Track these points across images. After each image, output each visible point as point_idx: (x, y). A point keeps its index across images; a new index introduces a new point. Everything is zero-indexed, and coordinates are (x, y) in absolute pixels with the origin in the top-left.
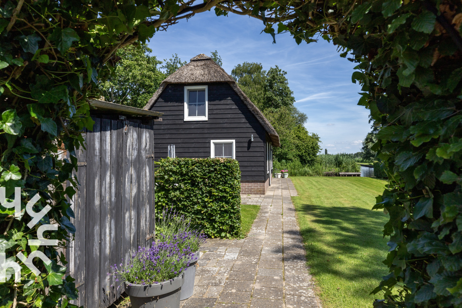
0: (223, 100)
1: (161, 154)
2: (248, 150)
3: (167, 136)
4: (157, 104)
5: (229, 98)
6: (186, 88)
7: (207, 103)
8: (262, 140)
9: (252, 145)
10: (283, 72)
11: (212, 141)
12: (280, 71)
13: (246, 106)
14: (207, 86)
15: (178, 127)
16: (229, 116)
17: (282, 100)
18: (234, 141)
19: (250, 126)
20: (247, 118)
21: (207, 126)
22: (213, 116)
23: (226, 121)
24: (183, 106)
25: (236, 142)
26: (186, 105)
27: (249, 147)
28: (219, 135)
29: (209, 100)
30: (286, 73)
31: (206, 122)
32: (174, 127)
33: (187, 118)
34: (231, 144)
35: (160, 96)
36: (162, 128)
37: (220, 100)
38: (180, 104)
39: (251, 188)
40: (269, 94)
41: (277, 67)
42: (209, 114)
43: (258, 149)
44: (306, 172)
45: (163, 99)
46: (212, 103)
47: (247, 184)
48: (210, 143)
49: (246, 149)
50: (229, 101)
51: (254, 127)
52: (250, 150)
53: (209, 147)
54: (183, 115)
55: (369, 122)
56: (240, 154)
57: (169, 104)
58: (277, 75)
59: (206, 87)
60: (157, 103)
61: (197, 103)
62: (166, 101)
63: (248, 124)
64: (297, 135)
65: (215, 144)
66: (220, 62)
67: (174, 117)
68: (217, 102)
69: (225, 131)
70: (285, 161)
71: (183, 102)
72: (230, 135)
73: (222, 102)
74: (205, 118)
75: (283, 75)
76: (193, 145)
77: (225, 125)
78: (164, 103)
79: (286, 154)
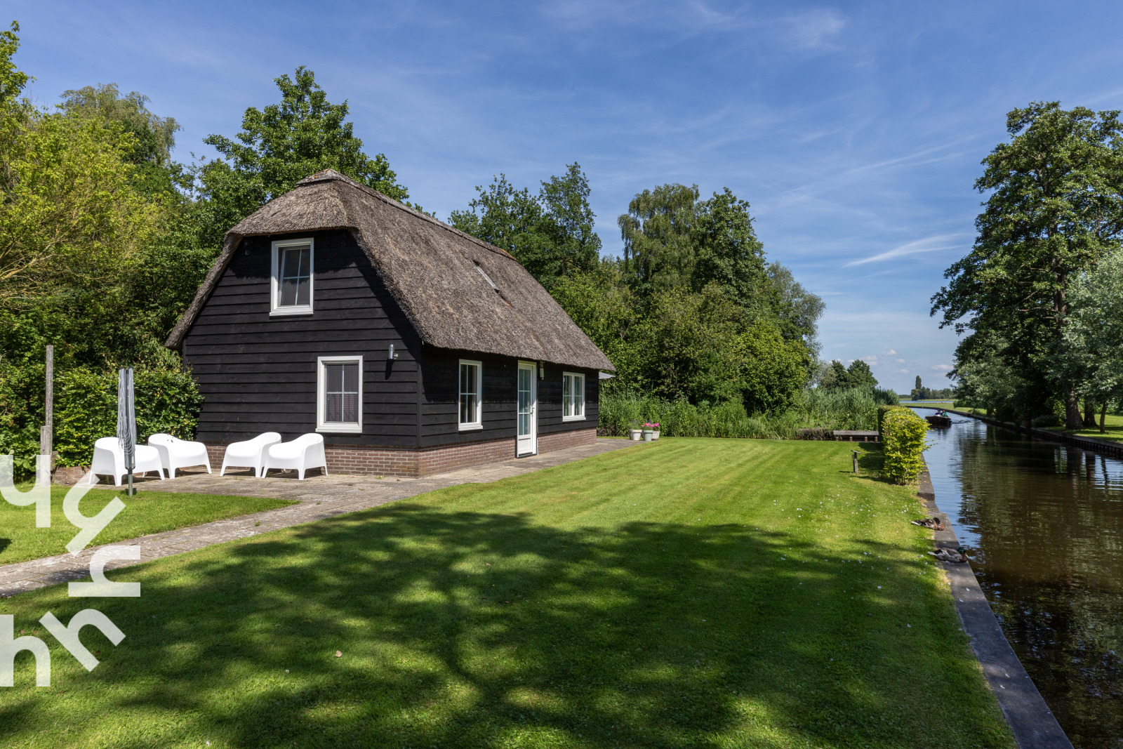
0: (341, 269)
1: (230, 386)
2: (386, 379)
3: (241, 349)
4: (225, 282)
5: (354, 265)
6: (276, 246)
7: (312, 276)
8: (414, 357)
9: (394, 368)
10: (740, 203)
11: (320, 359)
12: (733, 200)
13: (380, 280)
14: (313, 239)
15: (260, 328)
16: (353, 304)
17: (734, 266)
18: (360, 358)
19: (392, 326)
20: (384, 308)
21: (312, 326)
22: (322, 305)
23: (347, 314)
24: (269, 283)
25: (365, 361)
26: (275, 283)
27: (388, 372)
28: (334, 347)
29: (316, 271)
30: (747, 204)
31: (309, 319)
32: (253, 329)
33: (276, 309)
34: (356, 364)
35: (228, 265)
36: (233, 331)
37: (336, 270)
38: (264, 281)
39: (392, 463)
40: (706, 253)
41: (726, 191)
42: (315, 300)
43: (405, 377)
44: (752, 428)
45: (234, 271)
46: (322, 276)
47: (384, 453)
48: (315, 362)
49: (382, 377)
50: (353, 271)
51: (398, 329)
52: (392, 378)
53: (315, 372)
54: (268, 303)
55: (933, 313)
56: (374, 388)
57: (245, 281)
58: (726, 210)
59: (309, 242)
60: (224, 279)
61: (298, 277)
62: (239, 276)
63: (387, 321)
64: (749, 343)
65: (328, 366)
66: (586, 186)
67: (252, 309)
68: (330, 274)
69: (345, 336)
70: (708, 402)
71: (267, 275)
72: (354, 346)
73: (341, 273)
74: (307, 309)
75: (740, 209)
76: (287, 367)
77: (345, 325)
78: (234, 278)
79: (711, 387)
